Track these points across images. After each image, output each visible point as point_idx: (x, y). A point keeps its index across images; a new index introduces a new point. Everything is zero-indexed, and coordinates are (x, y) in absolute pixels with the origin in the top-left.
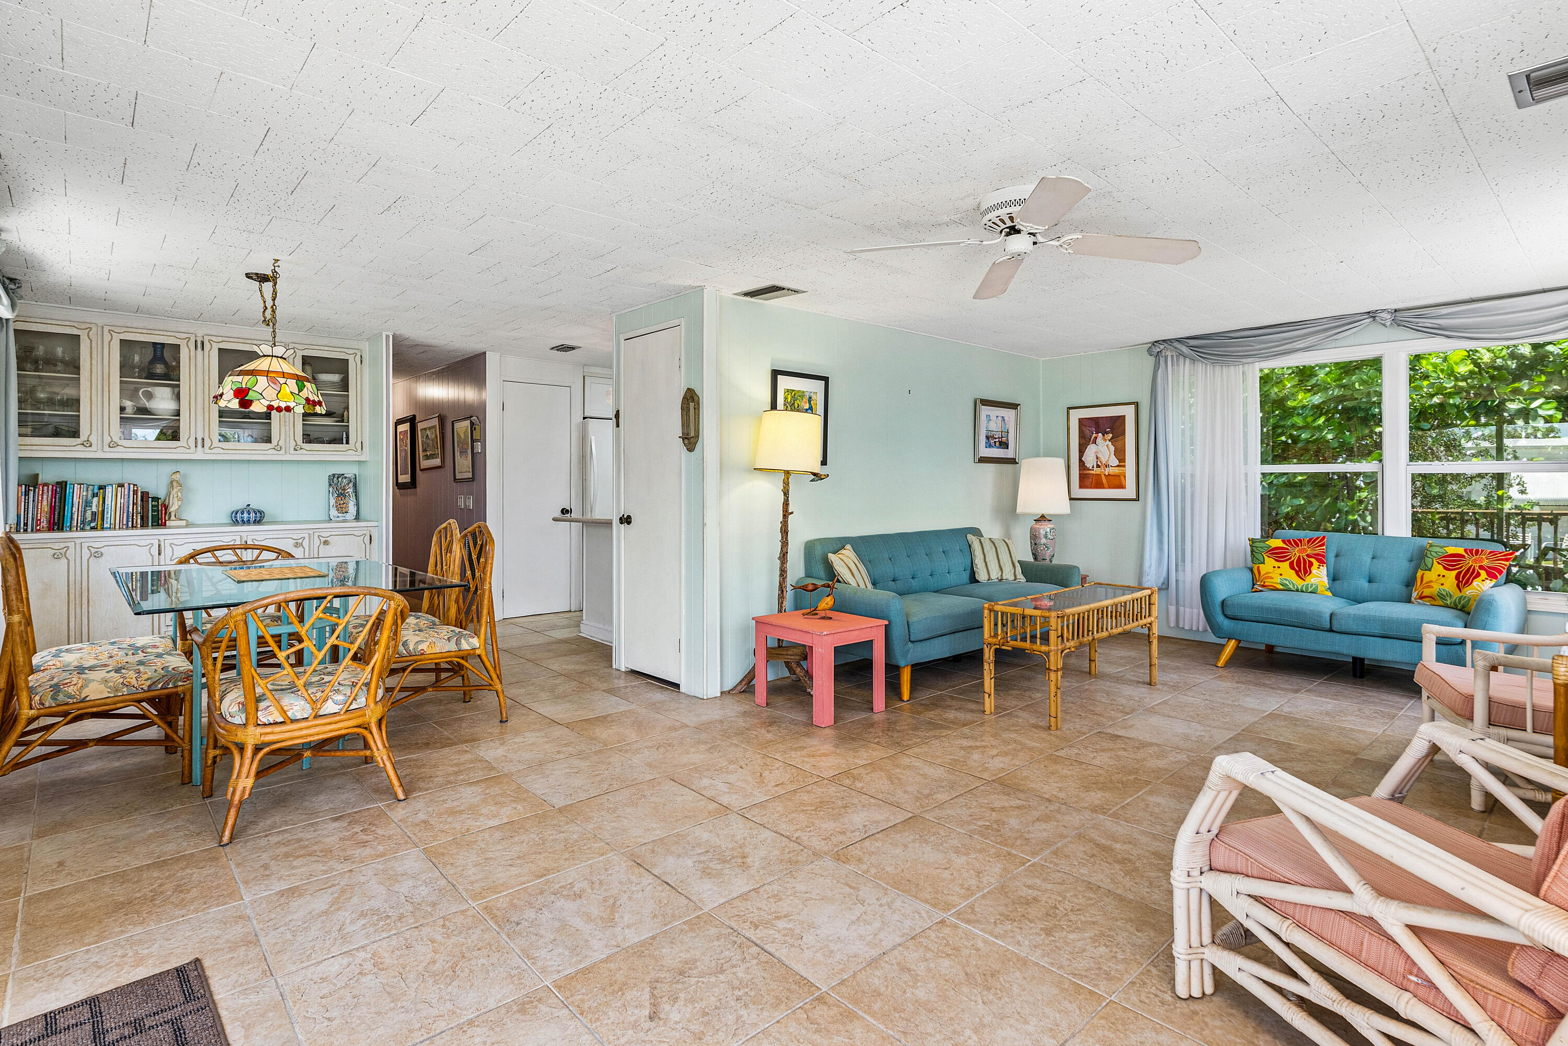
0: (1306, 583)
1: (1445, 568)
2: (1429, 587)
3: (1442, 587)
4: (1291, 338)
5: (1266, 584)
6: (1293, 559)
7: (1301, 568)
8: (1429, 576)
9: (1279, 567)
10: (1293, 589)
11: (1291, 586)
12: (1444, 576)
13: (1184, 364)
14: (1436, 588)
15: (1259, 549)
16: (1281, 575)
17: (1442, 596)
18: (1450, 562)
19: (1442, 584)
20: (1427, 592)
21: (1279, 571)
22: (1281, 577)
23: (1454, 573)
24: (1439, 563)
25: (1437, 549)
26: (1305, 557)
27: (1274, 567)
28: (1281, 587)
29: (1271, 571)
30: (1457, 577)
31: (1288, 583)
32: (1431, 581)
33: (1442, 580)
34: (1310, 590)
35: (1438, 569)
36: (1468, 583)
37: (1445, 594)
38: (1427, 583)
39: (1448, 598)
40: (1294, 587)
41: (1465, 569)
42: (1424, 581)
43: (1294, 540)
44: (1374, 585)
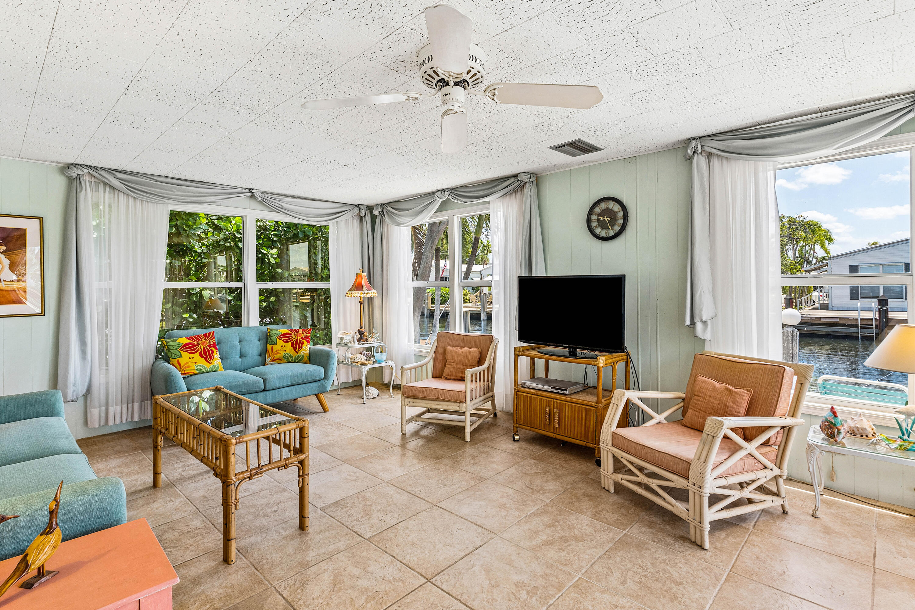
0: (212, 365)
1: (284, 342)
2: (278, 353)
3: (285, 352)
4: (203, 193)
5: (186, 372)
6: (200, 350)
7: (207, 355)
8: (276, 347)
9: (193, 358)
10: (205, 371)
11: (204, 370)
12: (285, 346)
13: (105, 192)
14: (282, 354)
15: (174, 346)
16: (196, 363)
17: (286, 357)
18: (286, 337)
19: (285, 351)
20: (277, 356)
21: (194, 361)
22: (196, 365)
23: (290, 343)
24: (280, 339)
25: (275, 332)
26: (208, 347)
27: (190, 358)
28: (197, 372)
29: (188, 361)
30: (292, 345)
31: (201, 368)
32: (278, 350)
33: (284, 349)
34: (214, 369)
35: (280, 343)
36: (300, 348)
37: (288, 356)
38: (275, 351)
39: (290, 358)
40: (205, 370)
41: (295, 340)
42: (274, 351)
43: (195, 337)
44: (245, 359)
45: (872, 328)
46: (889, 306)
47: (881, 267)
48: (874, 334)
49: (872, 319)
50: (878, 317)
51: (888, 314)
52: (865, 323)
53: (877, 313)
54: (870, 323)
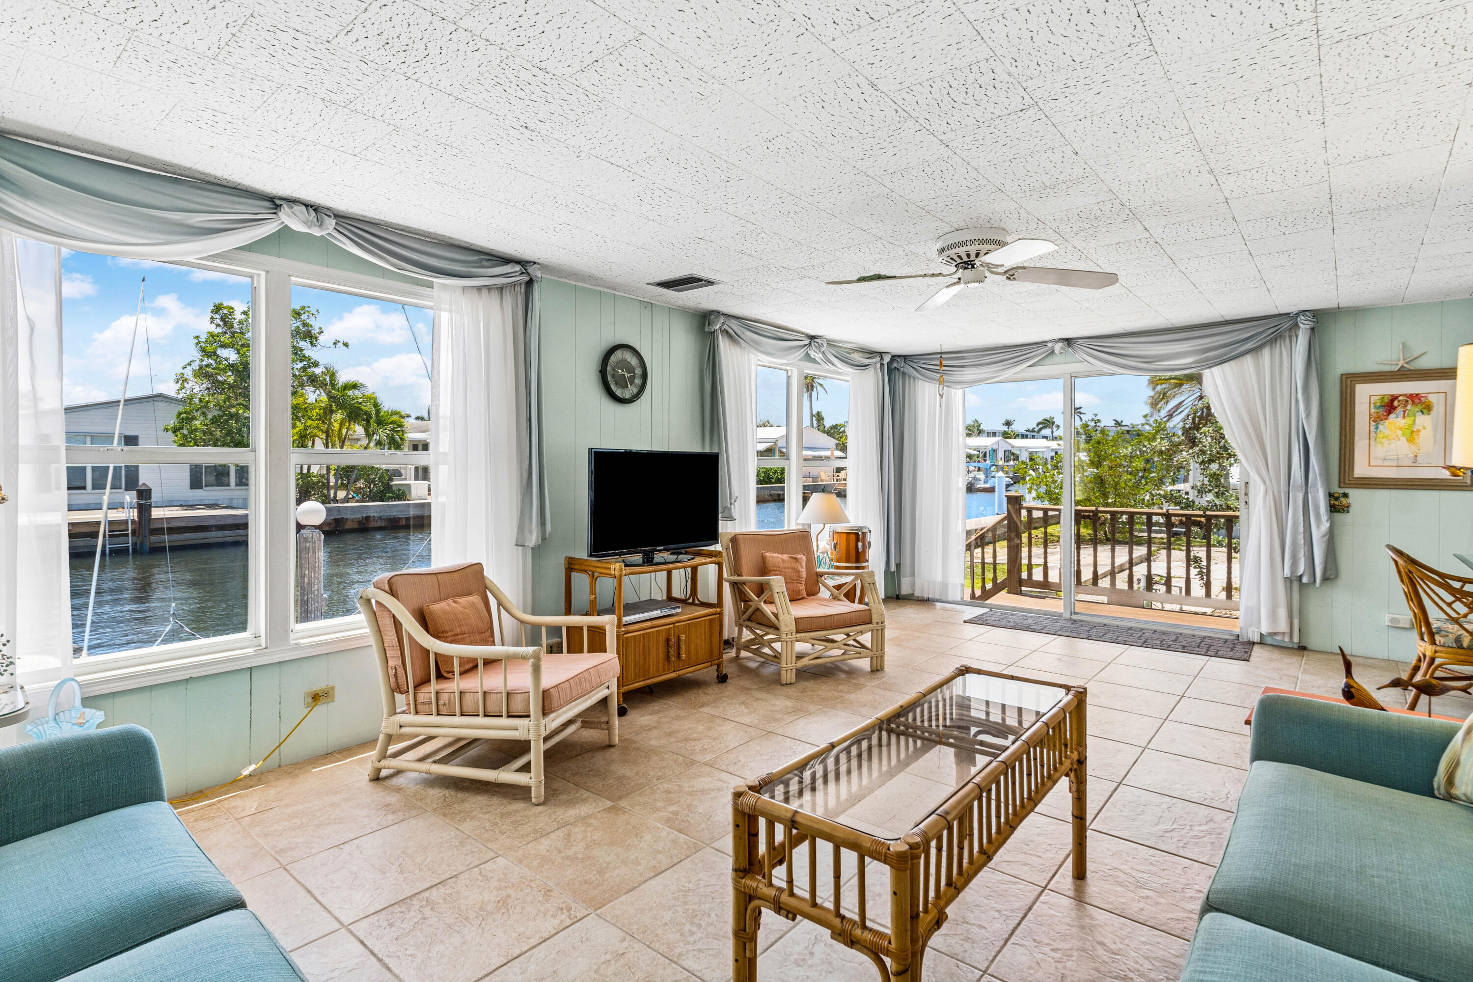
45: (127, 535)
46: (153, 499)
47: (89, 439)
48: (130, 544)
49: (126, 522)
50: (136, 518)
51: (150, 511)
52: (115, 528)
53: (136, 510)
54: (123, 527)
